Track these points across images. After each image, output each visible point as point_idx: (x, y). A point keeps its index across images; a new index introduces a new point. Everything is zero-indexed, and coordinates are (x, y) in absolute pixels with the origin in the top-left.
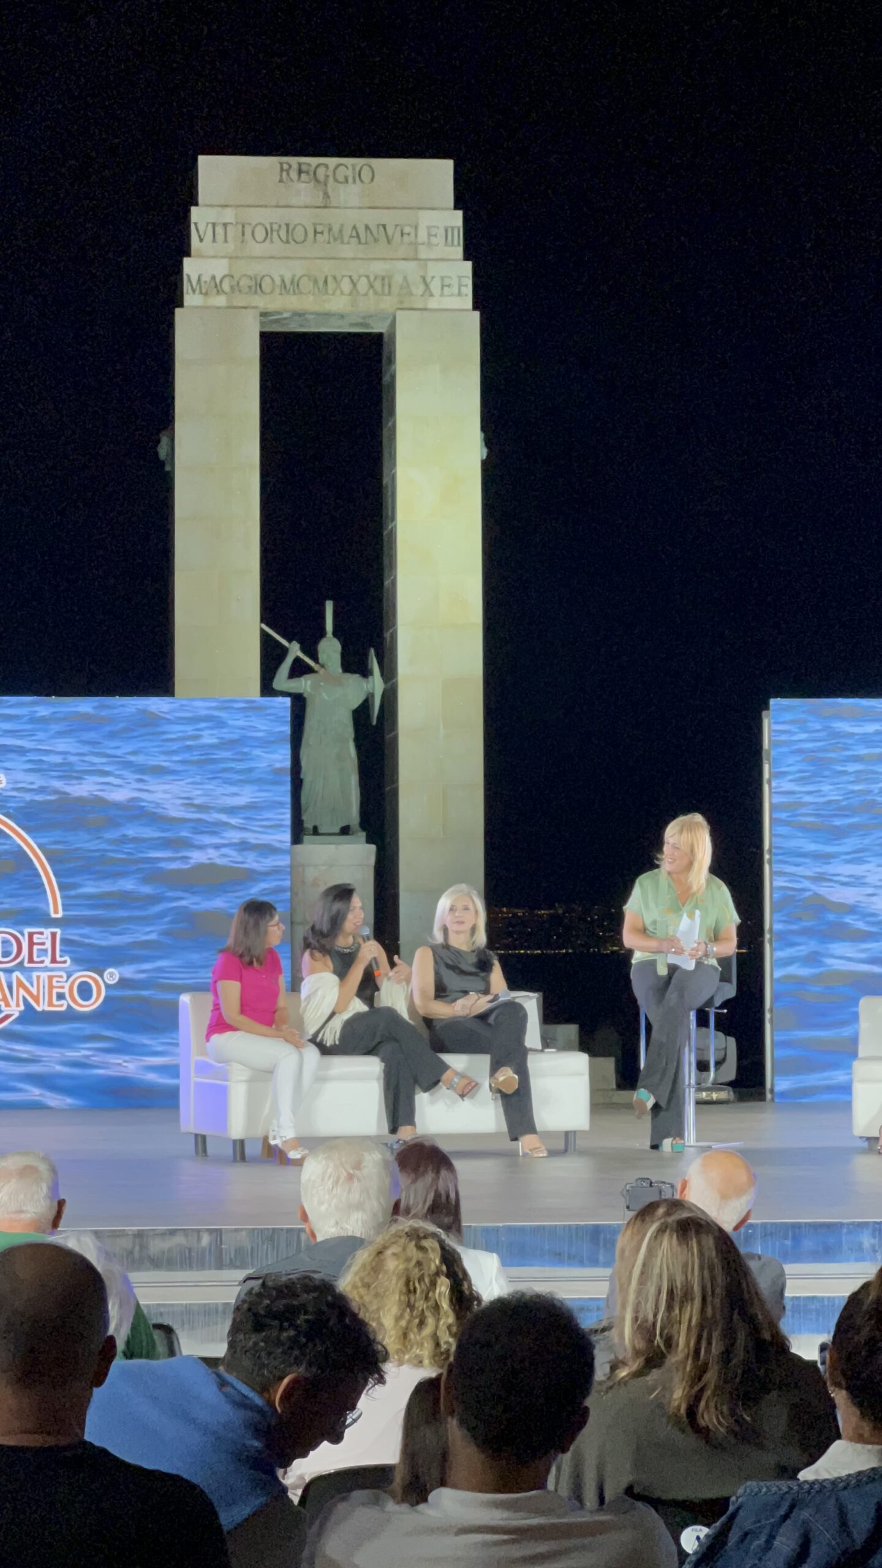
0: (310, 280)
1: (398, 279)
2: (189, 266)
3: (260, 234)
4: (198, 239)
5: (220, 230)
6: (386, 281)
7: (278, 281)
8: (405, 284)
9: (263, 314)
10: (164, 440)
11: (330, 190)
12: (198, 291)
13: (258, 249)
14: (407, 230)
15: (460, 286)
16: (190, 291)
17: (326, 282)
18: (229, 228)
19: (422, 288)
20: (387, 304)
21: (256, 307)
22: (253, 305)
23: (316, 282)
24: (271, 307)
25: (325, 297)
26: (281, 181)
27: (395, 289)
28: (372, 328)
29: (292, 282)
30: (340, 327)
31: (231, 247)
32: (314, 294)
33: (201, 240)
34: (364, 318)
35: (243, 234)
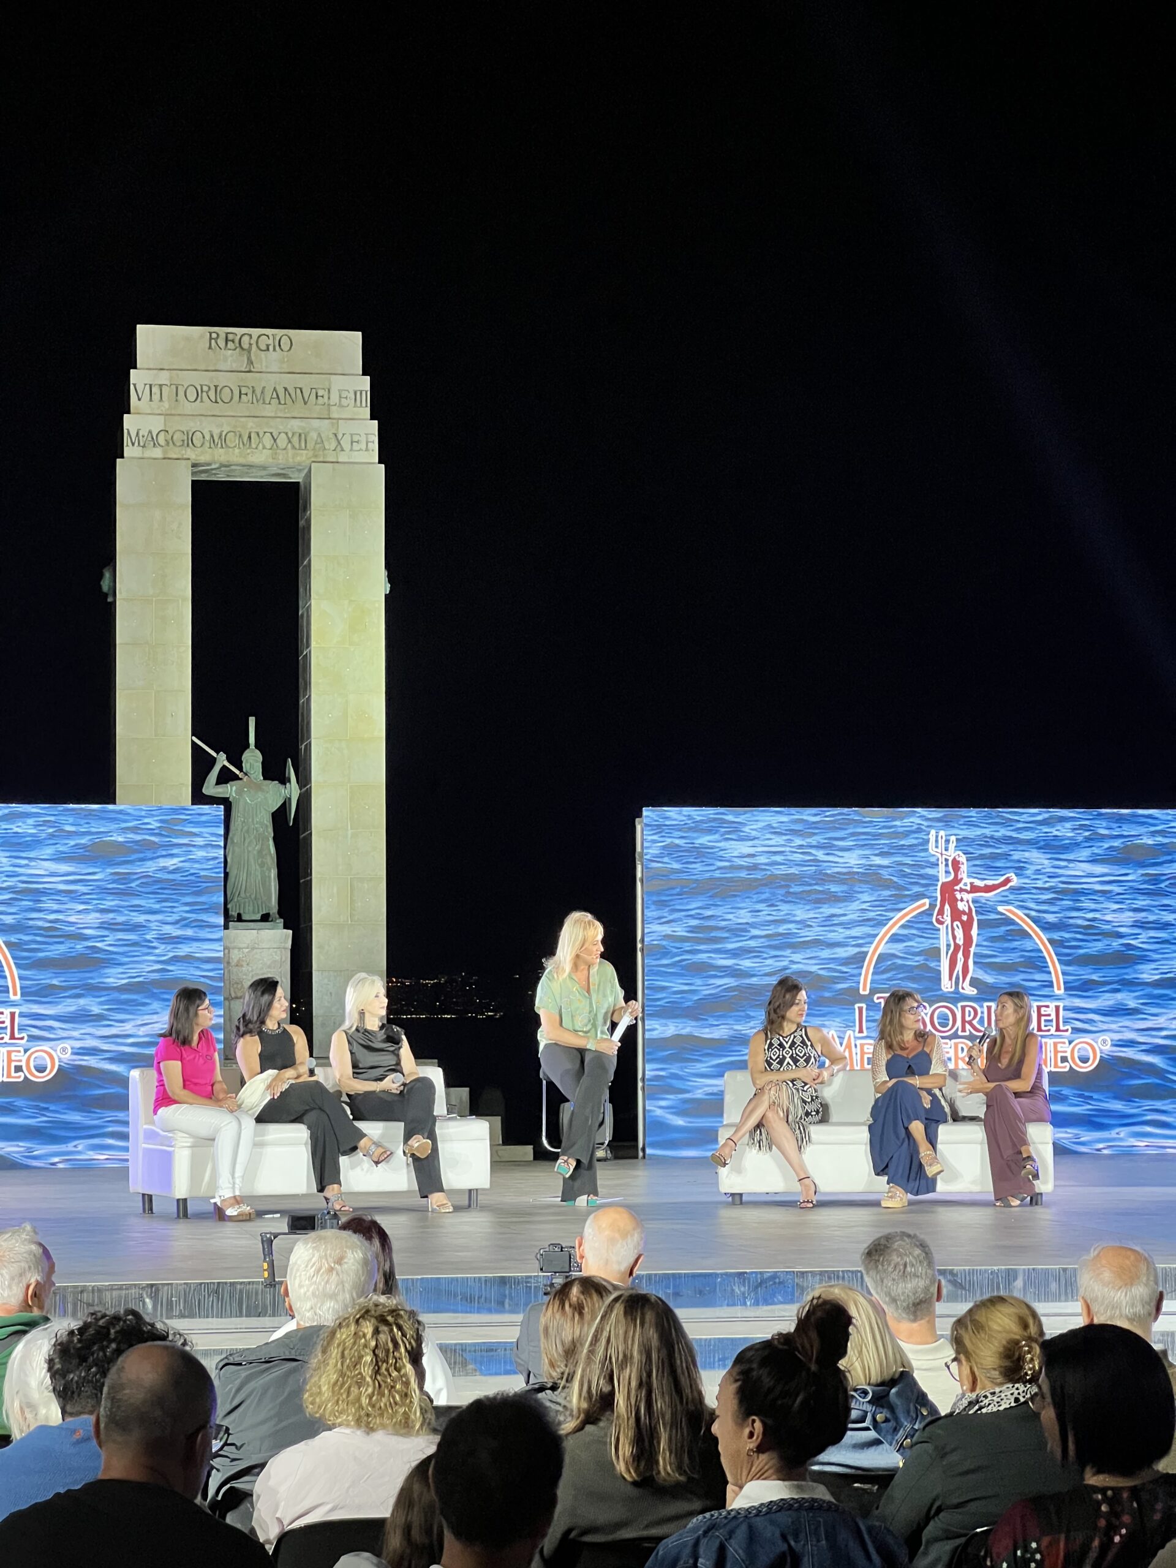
0: (236, 435)
1: (314, 435)
2: (129, 422)
3: (192, 395)
4: (136, 398)
6: (303, 436)
7: (208, 437)
8: (319, 440)
9: (194, 465)
10: (107, 575)
11: (253, 358)
12: (136, 444)
13: (188, 408)
14: (320, 393)
15: (367, 443)
16: (130, 444)
17: (250, 437)
18: (164, 388)
19: (334, 444)
20: (303, 457)
21: (189, 459)
22: (185, 456)
23: (240, 436)
24: (203, 459)
25: (249, 451)
26: (210, 347)
27: (310, 445)
28: (290, 478)
29: (220, 437)
30: (262, 477)
31: (166, 405)
32: (239, 448)
33: (139, 399)
34: (283, 469)
35: (177, 395)
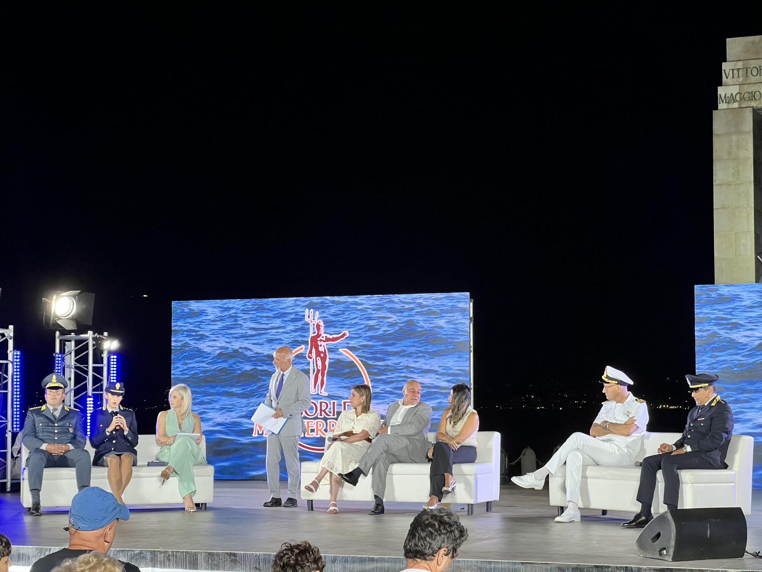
2: (721, 91)
3: (755, 72)
4: (725, 77)
5: (735, 72)
9: (754, 110)
12: (724, 102)
13: (753, 79)
16: (721, 102)
18: (741, 72)
21: (751, 107)
24: (759, 106)
31: (741, 79)
33: (727, 78)
35: (747, 73)
